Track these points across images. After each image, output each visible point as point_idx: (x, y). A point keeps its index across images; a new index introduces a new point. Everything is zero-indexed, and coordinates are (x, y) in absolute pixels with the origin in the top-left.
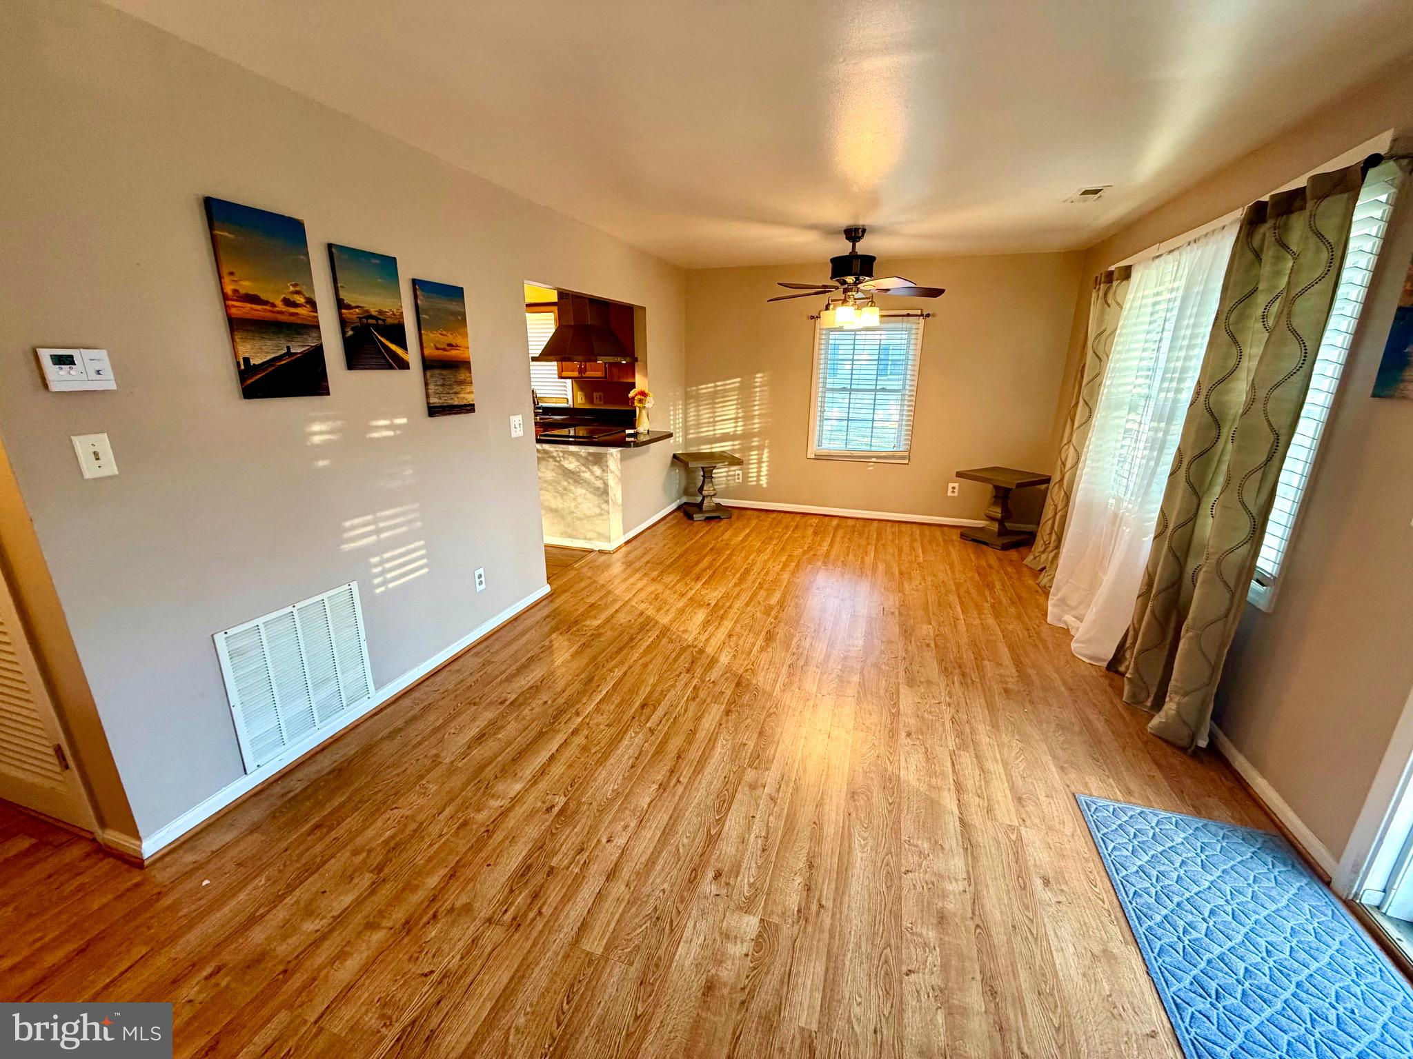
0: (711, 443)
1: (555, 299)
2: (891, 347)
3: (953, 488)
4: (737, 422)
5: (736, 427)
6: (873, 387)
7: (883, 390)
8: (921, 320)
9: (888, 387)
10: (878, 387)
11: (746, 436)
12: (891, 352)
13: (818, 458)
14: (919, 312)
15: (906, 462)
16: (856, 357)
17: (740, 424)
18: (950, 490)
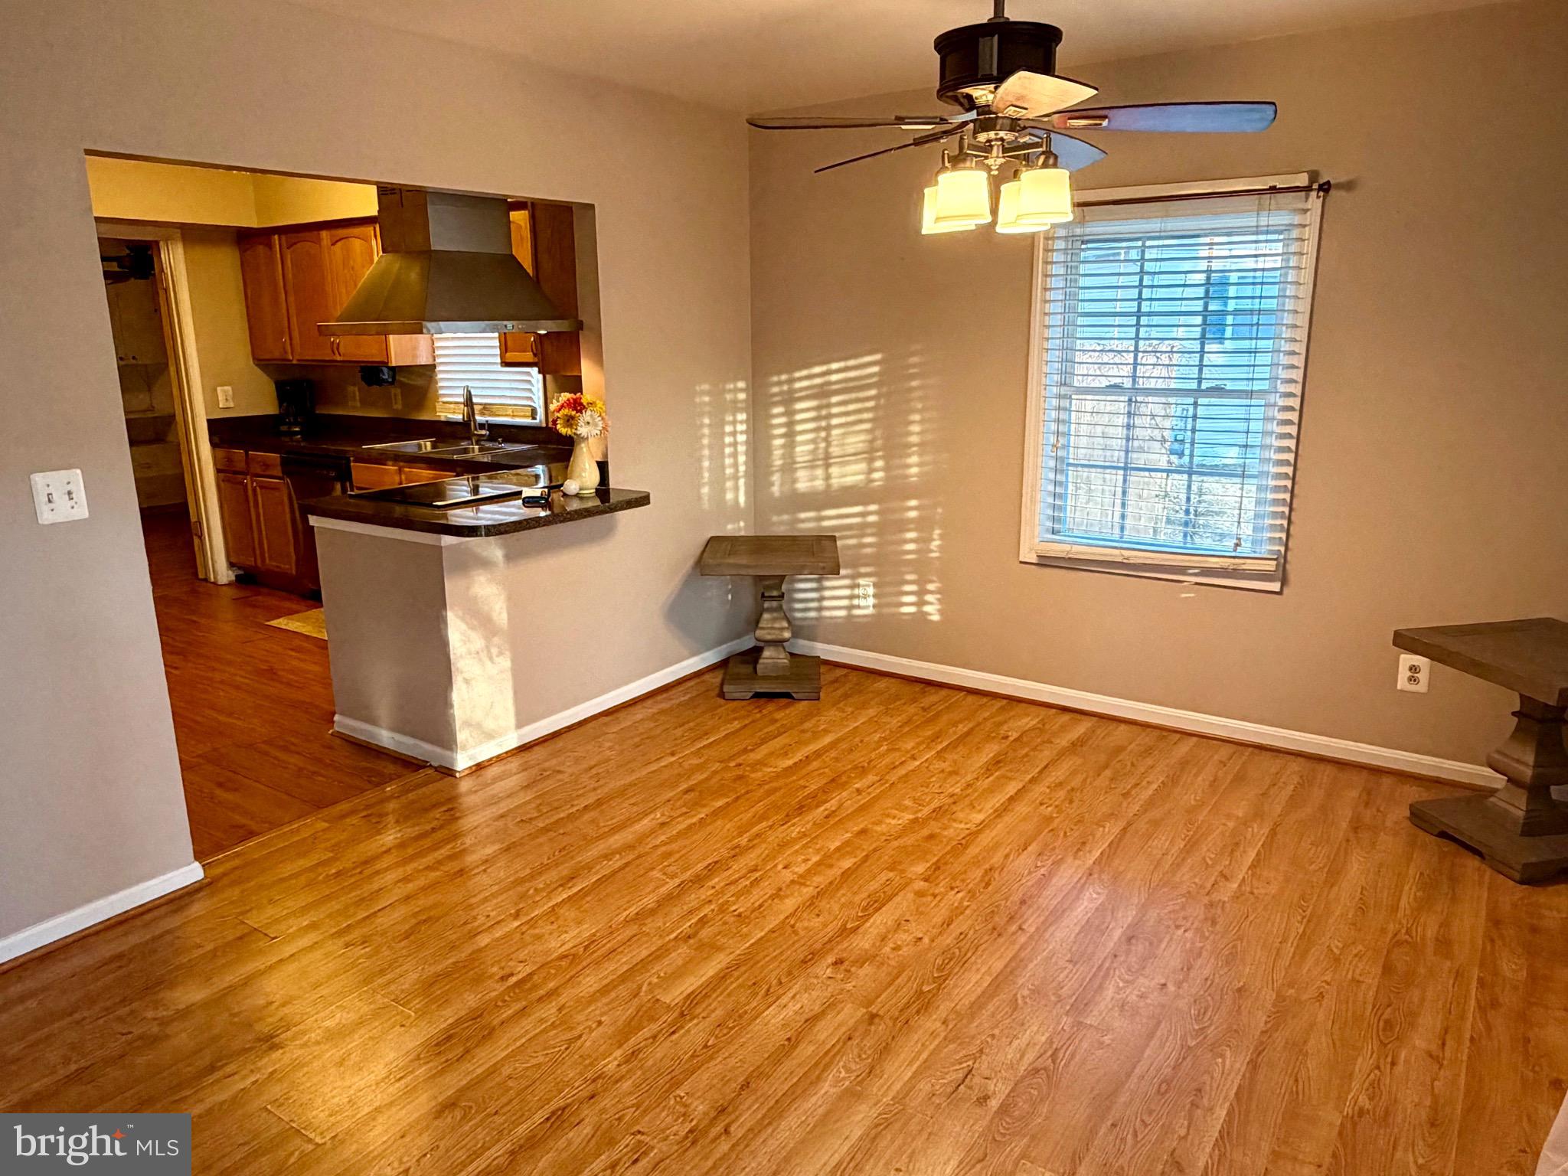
0: (819, 509)
1: (372, 210)
2: (1234, 278)
3: (1414, 669)
4: (871, 460)
5: (871, 471)
6: (1194, 385)
7: (1218, 391)
8: (1314, 202)
9: (1229, 386)
10: (1204, 386)
11: (892, 493)
12: (1232, 291)
13: (1045, 562)
14: (1302, 180)
15: (1276, 586)
16: (1145, 307)
17: (879, 464)
18: (1403, 674)
